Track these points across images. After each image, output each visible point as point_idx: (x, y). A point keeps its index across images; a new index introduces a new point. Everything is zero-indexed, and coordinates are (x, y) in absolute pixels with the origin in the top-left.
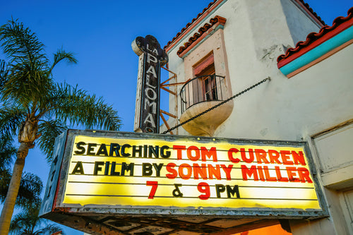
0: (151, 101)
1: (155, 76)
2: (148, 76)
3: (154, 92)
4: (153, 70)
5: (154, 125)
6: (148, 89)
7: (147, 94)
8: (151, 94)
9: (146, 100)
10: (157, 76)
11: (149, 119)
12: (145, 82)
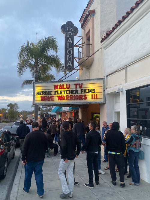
0: (70, 55)
1: (72, 42)
2: (68, 44)
3: (71, 51)
4: (71, 40)
5: (71, 66)
6: (68, 50)
7: (68, 53)
8: (70, 52)
9: (68, 56)
10: (73, 42)
11: (69, 64)
12: (67, 47)
